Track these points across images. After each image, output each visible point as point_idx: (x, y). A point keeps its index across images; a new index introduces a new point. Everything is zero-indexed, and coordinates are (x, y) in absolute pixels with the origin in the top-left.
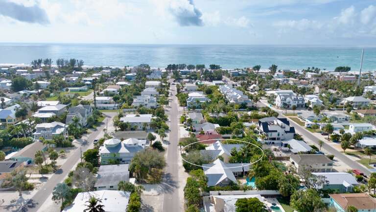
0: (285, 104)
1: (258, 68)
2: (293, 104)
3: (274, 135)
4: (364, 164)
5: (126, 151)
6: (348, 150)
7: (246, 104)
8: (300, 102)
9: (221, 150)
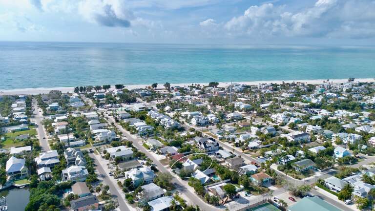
0: (198, 123)
1: (155, 85)
2: (203, 122)
3: (210, 149)
4: (254, 157)
5: (148, 176)
6: (245, 151)
7: (177, 127)
8: (207, 121)
9: (194, 165)
